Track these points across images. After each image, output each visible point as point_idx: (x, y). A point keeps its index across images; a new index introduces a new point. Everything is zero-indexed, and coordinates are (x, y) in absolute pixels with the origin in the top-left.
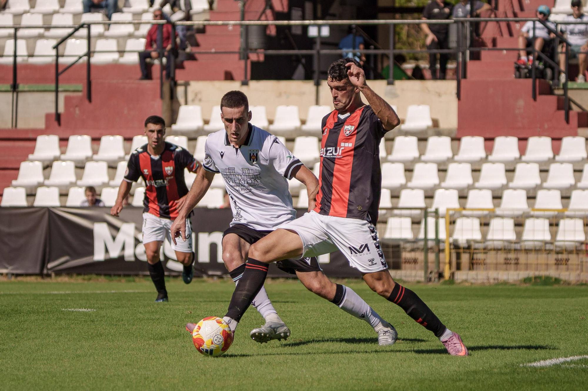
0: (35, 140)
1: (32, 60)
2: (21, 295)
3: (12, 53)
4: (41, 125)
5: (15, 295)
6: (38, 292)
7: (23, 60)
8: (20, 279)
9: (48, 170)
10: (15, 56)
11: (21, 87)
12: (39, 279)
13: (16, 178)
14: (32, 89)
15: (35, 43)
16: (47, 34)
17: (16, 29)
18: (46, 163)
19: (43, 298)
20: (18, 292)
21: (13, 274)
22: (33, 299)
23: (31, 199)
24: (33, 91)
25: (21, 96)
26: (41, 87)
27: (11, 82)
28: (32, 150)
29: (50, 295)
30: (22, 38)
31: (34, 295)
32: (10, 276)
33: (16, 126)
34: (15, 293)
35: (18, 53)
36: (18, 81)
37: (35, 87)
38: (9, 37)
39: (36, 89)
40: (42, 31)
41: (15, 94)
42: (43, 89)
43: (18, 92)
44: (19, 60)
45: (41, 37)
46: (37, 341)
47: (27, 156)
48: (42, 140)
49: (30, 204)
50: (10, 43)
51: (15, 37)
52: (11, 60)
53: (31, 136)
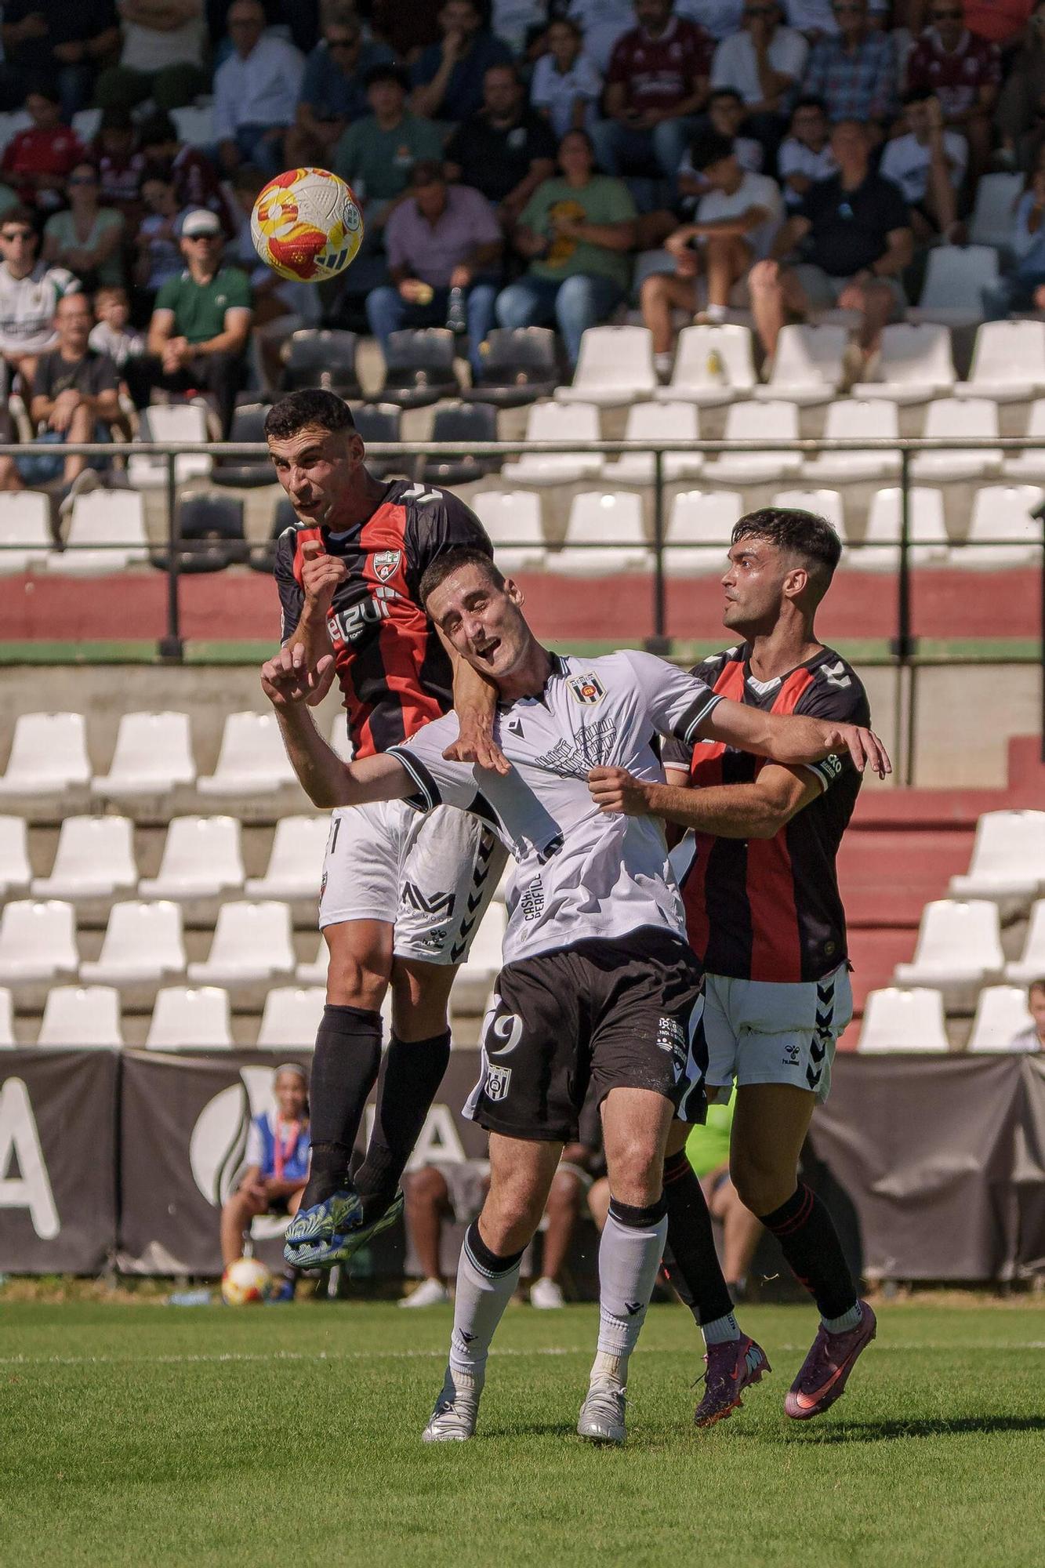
0: (970, 827)
1: (961, 557)
2: (927, 1352)
3: (894, 535)
4: (995, 777)
5: (909, 1352)
6: (985, 1342)
7: (933, 558)
8: (924, 1298)
9: (1015, 931)
10: (905, 544)
11: (926, 648)
12: (990, 1302)
13: (909, 958)
14: (961, 656)
15: (971, 499)
16: (1012, 467)
17: (908, 453)
18: (1012, 906)
19: (1004, 1362)
20: (919, 1345)
21: (901, 1283)
22: (970, 1368)
23: (959, 1026)
24: (968, 662)
25: (928, 680)
26: (994, 647)
27: (892, 632)
28: (963, 863)
29: (1027, 1352)
30: (929, 482)
31: (972, 1352)
32: (890, 1286)
33: (909, 781)
34: (908, 1345)
35: (917, 533)
36: (916, 628)
37: (970, 648)
38: (882, 479)
39: (975, 656)
40: (994, 457)
41: (906, 673)
42: (997, 655)
43: (914, 667)
44: (918, 555)
45: (991, 477)
46: (986, 1509)
47: (945, 883)
48: (994, 826)
49: (957, 1046)
50: (889, 496)
51: (905, 481)
52: (888, 557)
53: (959, 814)
